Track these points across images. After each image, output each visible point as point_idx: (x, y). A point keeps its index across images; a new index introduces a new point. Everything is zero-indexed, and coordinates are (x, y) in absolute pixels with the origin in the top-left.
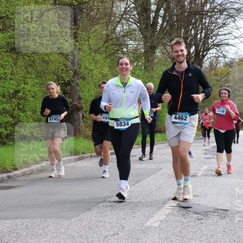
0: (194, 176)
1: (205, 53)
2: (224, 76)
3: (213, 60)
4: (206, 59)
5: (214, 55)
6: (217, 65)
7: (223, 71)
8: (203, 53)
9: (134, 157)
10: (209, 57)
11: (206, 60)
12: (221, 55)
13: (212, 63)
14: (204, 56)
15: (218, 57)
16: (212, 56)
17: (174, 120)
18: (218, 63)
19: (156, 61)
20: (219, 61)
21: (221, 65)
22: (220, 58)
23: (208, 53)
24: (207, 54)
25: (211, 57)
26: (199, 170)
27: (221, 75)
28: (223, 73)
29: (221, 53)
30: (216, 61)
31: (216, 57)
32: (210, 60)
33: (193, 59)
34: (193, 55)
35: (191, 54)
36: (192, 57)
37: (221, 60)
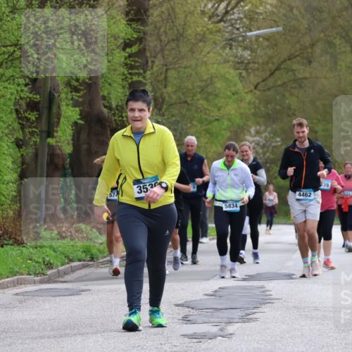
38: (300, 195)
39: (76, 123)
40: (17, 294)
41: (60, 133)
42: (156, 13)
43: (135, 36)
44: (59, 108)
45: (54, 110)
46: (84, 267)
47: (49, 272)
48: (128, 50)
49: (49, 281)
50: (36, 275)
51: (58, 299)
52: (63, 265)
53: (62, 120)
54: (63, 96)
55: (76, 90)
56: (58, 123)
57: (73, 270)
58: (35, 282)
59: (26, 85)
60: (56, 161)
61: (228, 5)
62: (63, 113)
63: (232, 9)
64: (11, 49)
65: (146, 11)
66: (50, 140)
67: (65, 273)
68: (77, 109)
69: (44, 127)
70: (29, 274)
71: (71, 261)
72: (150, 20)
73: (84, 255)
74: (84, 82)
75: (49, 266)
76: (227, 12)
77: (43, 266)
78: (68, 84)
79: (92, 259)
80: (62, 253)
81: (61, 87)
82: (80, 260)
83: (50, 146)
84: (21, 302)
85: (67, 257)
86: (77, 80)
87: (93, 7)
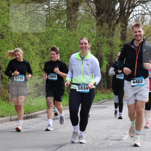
0: (119, 140)
1: (130, 11)
3: (139, 18)
4: (131, 16)
5: (140, 12)
7: (149, 29)
8: (128, 11)
9: (56, 120)
10: (135, 14)
11: (131, 18)
12: (147, 12)
14: (129, 14)
15: (144, 15)
16: (137, 13)
17: (133, 84)
18: (144, 21)
19: (79, 18)
20: (145, 18)
22: (146, 16)
23: (134, 10)
24: (132, 11)
25: (136, 15)
26: (125, 134)
28: (149, 31)
29: (147, 10)
30: (142, 19)
31: (142, 14)
32: (135, 18)
33: (117, 16)
34: (118, 12)
35: (116, 11)
36: (117, 14)
37: (147, 18)
39: (107, 65)
41: (103, 68)
42: (128, 38)
43: (123, 44)
44: (103, 61)
46: (107, 101)
47: (99, 102)
48: (121, 47)
49: (99, 104)
50: (95, 102)
51: (100, 109)
52: (102, 100)
54: (104, 58)
55: (107, 57)
56: (103, 65)
57: (105, 101)
58: (95, 104)
60: (102, 74)
61: (147, 36)
62: (104, 62)
63: (148, 37)
65: (126, 38)
67: (103, 102)
68: (108, 62)
71: (104, 99)
72: (127, 40)
73: (107, 98)
75: (99, 100)
76: (146, 38)
77: (97, 100)
78: (106, 55)
79: (110, 99)
80: (102, 97)
81: (104, 56)
82: (106, 99)
85: (103, 98)
86: (108, 54)
87: (112, 37)
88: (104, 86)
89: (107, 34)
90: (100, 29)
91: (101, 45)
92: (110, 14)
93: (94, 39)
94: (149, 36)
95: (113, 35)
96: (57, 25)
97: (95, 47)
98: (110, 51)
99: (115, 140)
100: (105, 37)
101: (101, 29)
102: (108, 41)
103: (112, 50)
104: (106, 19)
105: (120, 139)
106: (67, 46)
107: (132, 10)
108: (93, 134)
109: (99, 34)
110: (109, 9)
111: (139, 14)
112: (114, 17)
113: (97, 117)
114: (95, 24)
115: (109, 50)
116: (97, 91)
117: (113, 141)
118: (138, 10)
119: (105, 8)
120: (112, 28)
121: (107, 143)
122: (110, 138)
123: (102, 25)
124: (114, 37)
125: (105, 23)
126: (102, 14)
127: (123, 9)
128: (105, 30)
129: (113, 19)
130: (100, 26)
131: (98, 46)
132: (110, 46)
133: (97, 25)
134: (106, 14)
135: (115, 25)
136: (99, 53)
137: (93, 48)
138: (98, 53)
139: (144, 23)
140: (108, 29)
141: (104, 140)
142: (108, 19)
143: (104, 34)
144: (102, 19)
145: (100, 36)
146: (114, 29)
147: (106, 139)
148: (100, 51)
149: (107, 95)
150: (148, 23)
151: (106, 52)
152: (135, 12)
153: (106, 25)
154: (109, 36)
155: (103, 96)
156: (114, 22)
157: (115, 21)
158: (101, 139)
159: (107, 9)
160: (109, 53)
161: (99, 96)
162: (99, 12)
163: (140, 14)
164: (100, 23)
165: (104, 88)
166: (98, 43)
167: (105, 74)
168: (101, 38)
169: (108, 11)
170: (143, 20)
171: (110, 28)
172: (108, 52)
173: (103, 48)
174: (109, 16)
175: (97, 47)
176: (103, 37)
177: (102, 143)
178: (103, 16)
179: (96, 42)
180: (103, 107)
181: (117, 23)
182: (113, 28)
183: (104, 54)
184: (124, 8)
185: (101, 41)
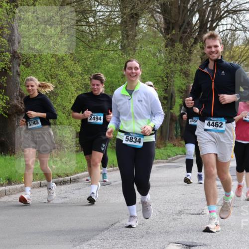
0: (199, 214)
1: (214, 25)
2: (245, 60)
3: (227, 35)
5: (229, 27)
6: (233, 42)
7: (242, 51)
8: (212, 25)
10: (221, 30)
12: (240, 26)
13: (226, 40)
15: (235, 31)
16: (225, 28)
17: (207, 127)
18: (235, 40)
19: (140, 36)
20: (237, 36)
21: (239, 42)
23: (220, 23)
24: (217, 25)
25: (223, 31)
27: (239, 58)
28: (242, 54)
29: (239, 24)
30: (231, 37)
31: (232, 30)
32: (222, 36)
33: (196, 33)
34: (197, 27)
35: (193, 26)
36: (195, 30)
37: (240, 35)
38: (209, 125)
40: (156, 167)
44: (175, 99)
45: (173, 100)
46: (182, 157)
47: (169, 159)
49: (169, 162)
50: (164, 159)
51: (171, 169)
52: (174, 156)
53: (176, 103)
54: (176, 95)
55: (181, 93)
56: (174, 104)
57: (178, 158)
58: (164, 162)
59: (163, 91)
60: (173, 118)
64: (158, 78)
66: (171, 111)
67: (175, 159)
68: (182, 100)
69: (169, 106)
70: (162, 159)
71: (177, 155)
73: (182, 153)
74: (184, 90)
75: (169, 156)
78: (178, 90)
81: (176, 92)
83: (171, 113)
84: (157, 170)
85: (176, 153)
86: (182, 89)
87: (188, 63)
88: (176, 136)
89: (180, 59)
90: (170, 53)
91: (172, 75)
92: (185, 30)
93: (162, 67)
94: (242, 62)
95: (190, 60)
96: (108, 47)
97: (163, 79)
98: (185, 84)
99: (192, 214)
100: (177, 64)
101: (172, 51)
102: (182, 70)
103: (187, 82)
104: (179, 37)
105: (200, 212)
106: (122, 78)
107: (217, 23)
108: (161, 206)
109: (169, 59)
110: (184, 22)
111: (227, 30)
112: (191, 35)
113: (167, 182)
114: (163, 44)
115: (184, 82)
116: (167, 143)
117: (190, 215)
118: (227, 24)
119: (178, 21)
120: (188, 50)
121: (181, 218)
122: (186, 211)
123: (173, 46)
124: (191, 64)
125: (178, 44)
126: (174, 30)
127: (204, 22)
128: (177, 54)
129: (189, 37)
130: (170, 48)
131: (167, 77)
132: (186, 77)
133: (166, 46)
134: (179, 30)
135: (192, 46)
136: (169, 88)
137: (161, 79)
138: (167, 87)
139: (235, 43)
140: (182, 52)
141: (177, 214)
142: (181, 38)
143: (176, 59)
144: (173, 37)
145: (170, 62)
146: (190, 52)
147: (180, 212)
148: (170, 84)
149: (181, 149)
150: (241, 43)
151: (179, 85)
152: (221, 26)
153: (179, 46)
154: (184, 62)
155: (175, 149)
156: (191, 42)
157: (192, 40)
158: (172, 213)
159: (180, 22)
160: (184, 87)
161: (170, 150)
162: (169, 28)
163: (229, 30)
164: (171, 43)
165: (176, 138)
166: (167, 73)
167: (178, 118)
168: (172, 65)
169: (182, 25)
170: (233, 38)
171: (186, 51)
172: (182, 86)
173: (175, 79)
174: (184, 32)
175: (165, 79)
176: (175, 64)
177: (173, 219)
178: (174, 32)
179: (164, 71)
180: (175, 166)
181: (195, 43)
182: (190, 50)
183: (176, 89)
184: (205, 20)
185: (172, 69)
